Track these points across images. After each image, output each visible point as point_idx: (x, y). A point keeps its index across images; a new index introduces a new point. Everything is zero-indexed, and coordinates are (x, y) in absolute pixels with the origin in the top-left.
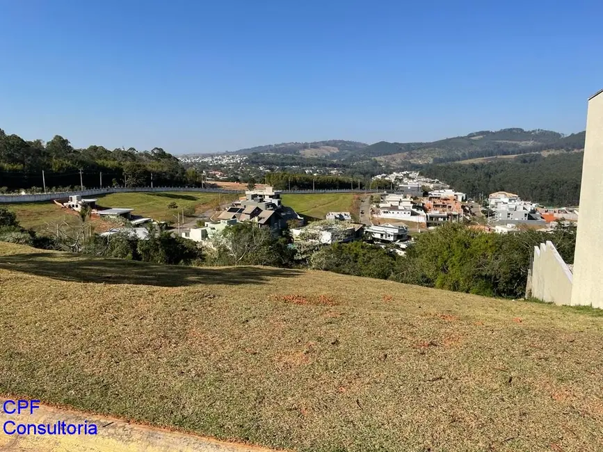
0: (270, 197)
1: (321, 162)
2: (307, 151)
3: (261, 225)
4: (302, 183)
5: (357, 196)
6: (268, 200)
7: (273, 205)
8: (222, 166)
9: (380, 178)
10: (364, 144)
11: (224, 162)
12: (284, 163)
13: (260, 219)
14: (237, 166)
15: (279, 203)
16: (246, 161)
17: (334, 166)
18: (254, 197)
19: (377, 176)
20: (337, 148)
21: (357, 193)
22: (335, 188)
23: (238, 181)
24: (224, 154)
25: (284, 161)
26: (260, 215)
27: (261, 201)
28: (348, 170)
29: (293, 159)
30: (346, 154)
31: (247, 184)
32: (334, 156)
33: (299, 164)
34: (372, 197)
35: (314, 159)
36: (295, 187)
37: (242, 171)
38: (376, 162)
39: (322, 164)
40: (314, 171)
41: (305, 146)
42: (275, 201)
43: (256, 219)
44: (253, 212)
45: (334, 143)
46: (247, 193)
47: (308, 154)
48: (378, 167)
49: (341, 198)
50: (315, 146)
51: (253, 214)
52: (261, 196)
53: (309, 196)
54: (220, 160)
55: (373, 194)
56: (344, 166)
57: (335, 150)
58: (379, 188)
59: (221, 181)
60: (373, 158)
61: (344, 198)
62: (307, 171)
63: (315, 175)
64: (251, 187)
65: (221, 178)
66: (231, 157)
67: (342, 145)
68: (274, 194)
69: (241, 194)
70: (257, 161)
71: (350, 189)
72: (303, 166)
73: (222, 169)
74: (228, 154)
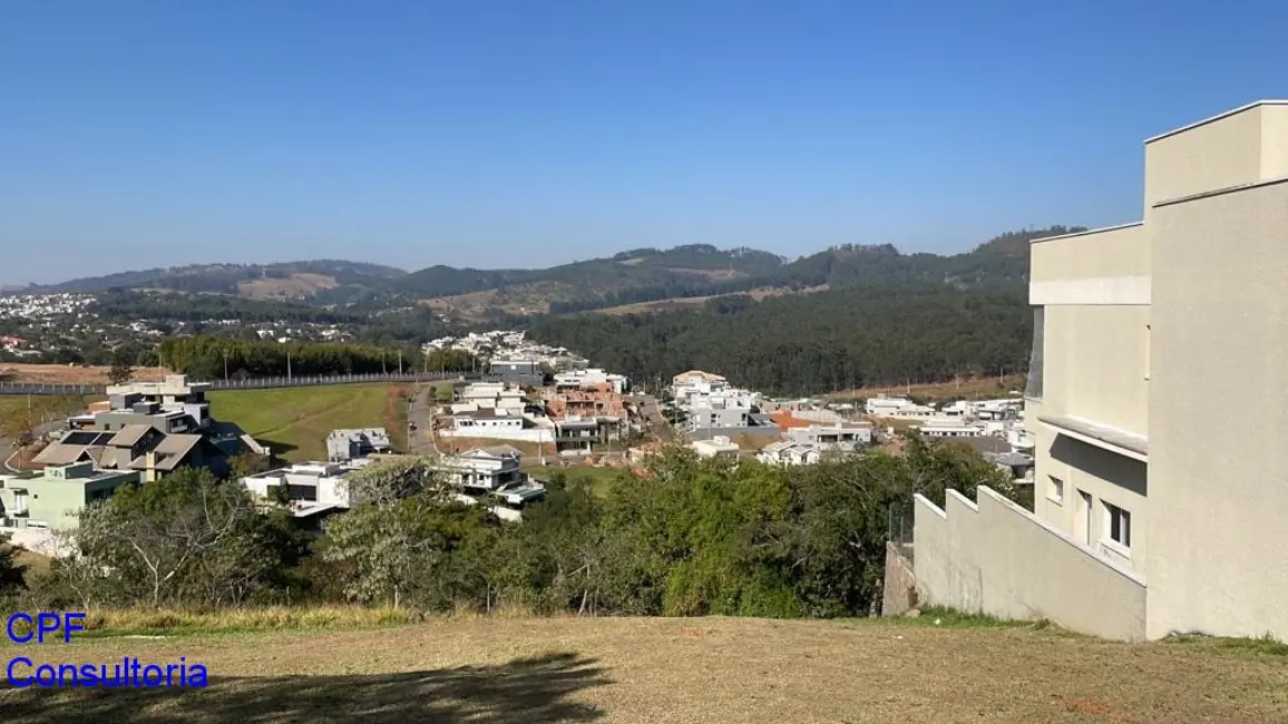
0: (179, 398)
1: (295, 311)
2: (258, 283)
3: (165, 472)
4: (259, 363)
5: (397, 389)
6: (172, 407)
7: (188, 420)
8: (25, 322)
9: (440, 346)
10: (397, 271)
11: (25, 312)
12: (199, 314)
13: (159, 458)
14: (65, 321)
15: (204, 413)
16: (92, 308)
17: (329, 319)
18: (131, 401)
19: (434, 342)
20: (333, 279)
21: (397, 382)
22: (342, 372)
23: (77, 360)
24: (27, 291)
25: (199, 309)
26: (161, 448)
27: (155, 409)
28: (365, 329)
29: (224, 303)
30: (357, 290)
31: (108, 369)
32: (326, 296)
33: (239, 315)
34: (434, 389)
35: (276, 304)
36: (243, 372)
37: (79, 334)
38: (428, 310)
39: (298, 313)
40: (281, 333)
41: (253, 273)
42: (194, 411)
43: (149, 459)
44: (139, 442)
45: (325, 268)
46: (110, 390)
47: (262, 290)
48: (432, 322)
49: (359, 394)
50: (277, 272)
51: (140, 448)
52: (151, 398)
53: (277, 392)
54: (13, 306)
55: (435, 384)
56: (353, 319)
57: (330, 283)
58: (446, 369)
59: (21, 361)
60: (420, 302)
61: (366, 394)
62: (260, 332)
63: (282, 340)
64: (120, 376)
65: (21, 354)
66: (46, 299)
67: (347, 272)
68: (188, 391)
69: (82, 397)
70: (125, 308)
71: (380, 372)
72: (251, 318)
73: (23, 329)
74: (36, 290)
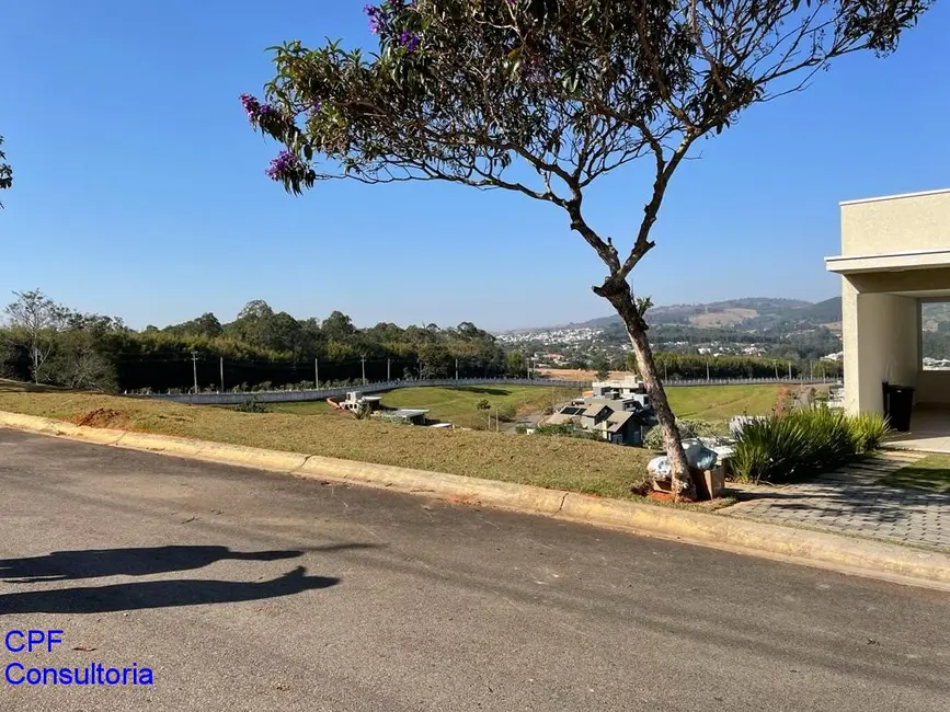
0: (632, 391)
1: (727, 335)
2: (701, 317)
3: (613, 433)
4: (688, 370)
5: (785, 389)
6: (627, 396)
7: (636, 404)
8: (563, 345)
9: (835, 358)
10: (806, 303)
11: (566, 340)
12: (662, 338)
13: (610, 425)
14: (586, 344)
15: (646, 400)
16: (601, 336)
17: (750, 340)
18: (605, 390)
19: (830, 356)
20: (754, 311)
21: (786, 385)
22: (746, 376)
23: (583, 366)
24: (568, 327)
25: (663, 335)
26: (611, 419)
27: (617, 397)
28: (776, 346)
29: (678, 330)
30: (772, 319)
31: (597, 372)
32: (750, 323)
33: (688, 339)
34: (813, 390)
35: (712, 330)
36: (676, 375)
37: (593, 353)
38: (828, 331)
39: (727, 337)
40: (715, 350)
41: (699, 310)
42: (640, 398)
43: (604, 423)
44: (599, 414)
45: (750, 304)
46: (594, 385)
47: (705, 322)
48: (831, 340)
49: (757, 391)
50: (716, 308)
51: (599, 418)
52: (617, 390)
53: (698, 389)
54: (560, 336)
55: (814, 386)
56: (768, 340)
57: (753, 314)
58: (828, 375)
59: (563, 368)
60: (821, 326)
61: (762, 393)
62: (701, 351)
63: (716, 355)
64: (603, 377)
65: (561, 364)
66: (577, 331)
67: (765, 306)
68: (637, 386)
69: (582, 387)
70: (619, 335)
71: (774, 376)
72: (695, 341)
73: (563, 349)
74: (572, 327)
